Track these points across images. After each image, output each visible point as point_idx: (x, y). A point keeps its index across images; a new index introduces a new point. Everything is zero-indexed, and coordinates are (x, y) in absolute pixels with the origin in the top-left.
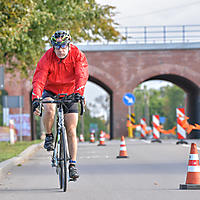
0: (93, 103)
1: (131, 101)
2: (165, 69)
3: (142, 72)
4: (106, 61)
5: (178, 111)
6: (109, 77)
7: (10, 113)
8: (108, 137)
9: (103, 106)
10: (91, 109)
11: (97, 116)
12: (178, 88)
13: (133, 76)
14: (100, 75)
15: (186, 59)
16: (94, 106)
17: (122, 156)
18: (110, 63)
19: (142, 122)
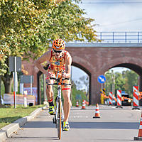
0: (78, 81)
1: (103, 80)
2: (126, 60)
3: (110, 61)
4: (87, 54)
5: (134, 88)
6: (89, 64)
7: (24, 86)
8: (88, 103)
9: (85, 83)
10: (77, 85)
11: (80, 89)
12: (133, 72)
13: (105, 64)
14: (83, 63)
15: (140, 54)
16: (79, 83)
17: (96, 116)
18: (90, 55)
19: (110, 94)
